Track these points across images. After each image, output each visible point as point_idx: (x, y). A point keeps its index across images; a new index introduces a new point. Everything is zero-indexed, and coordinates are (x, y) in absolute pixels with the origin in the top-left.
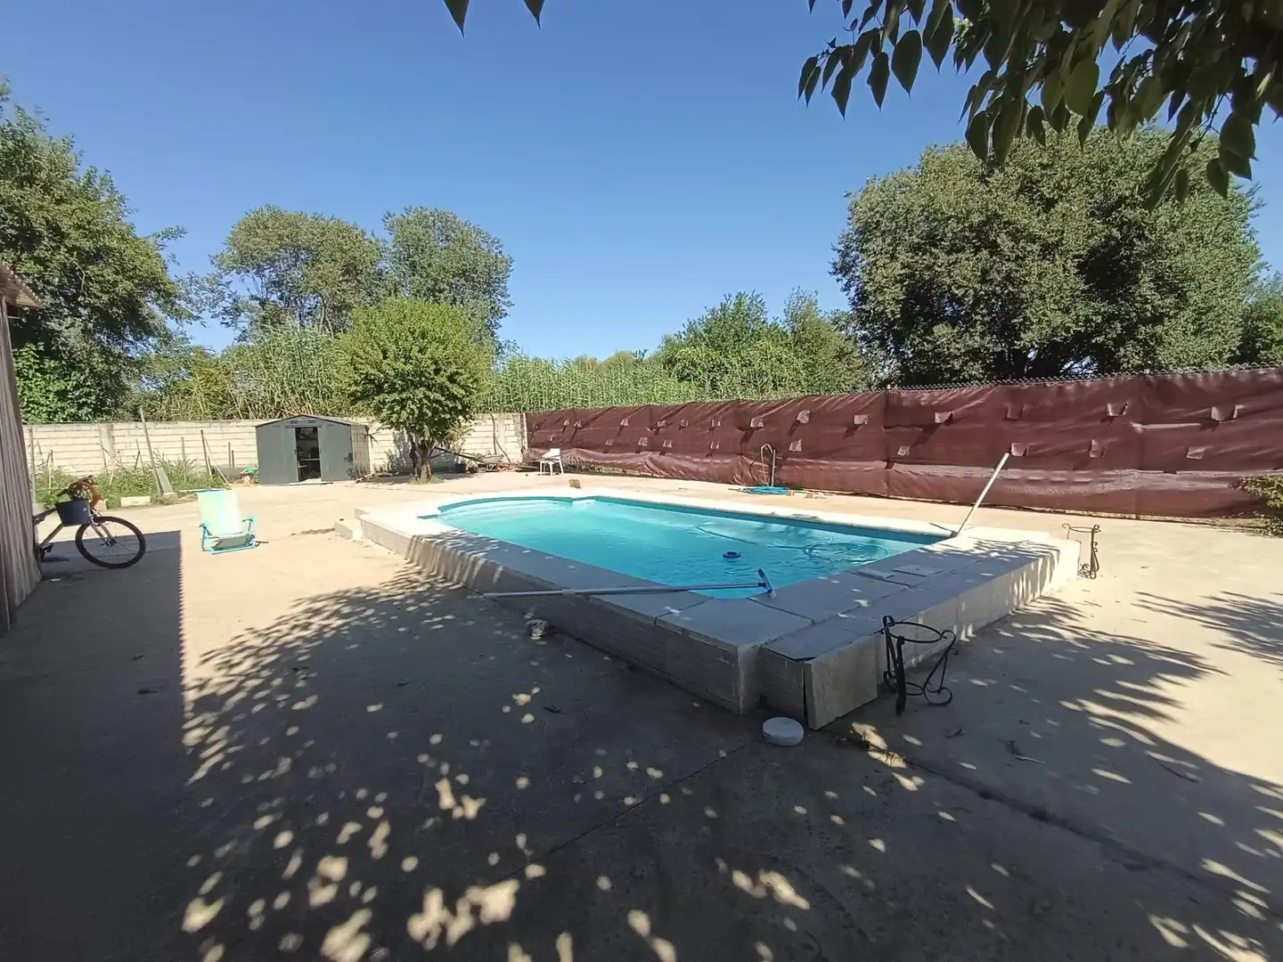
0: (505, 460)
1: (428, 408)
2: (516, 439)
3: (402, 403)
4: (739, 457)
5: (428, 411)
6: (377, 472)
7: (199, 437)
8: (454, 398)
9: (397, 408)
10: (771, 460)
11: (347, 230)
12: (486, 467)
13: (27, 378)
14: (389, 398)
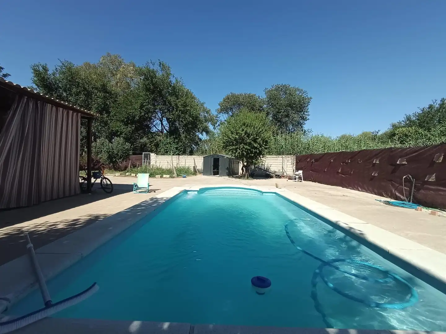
0: (285, 174)
1: (245, 152)
2: (291, 166)
3: (236, 149)
4: (390, 182)
5: (245, 153)
6: (241, 174)
7: (193, 160)
8: (256, 148)
9: (234, 152)
10: (412, 185)
11: (252, 96)
12: (278, 176)
13: (171, 144)
14: (231, 148)
